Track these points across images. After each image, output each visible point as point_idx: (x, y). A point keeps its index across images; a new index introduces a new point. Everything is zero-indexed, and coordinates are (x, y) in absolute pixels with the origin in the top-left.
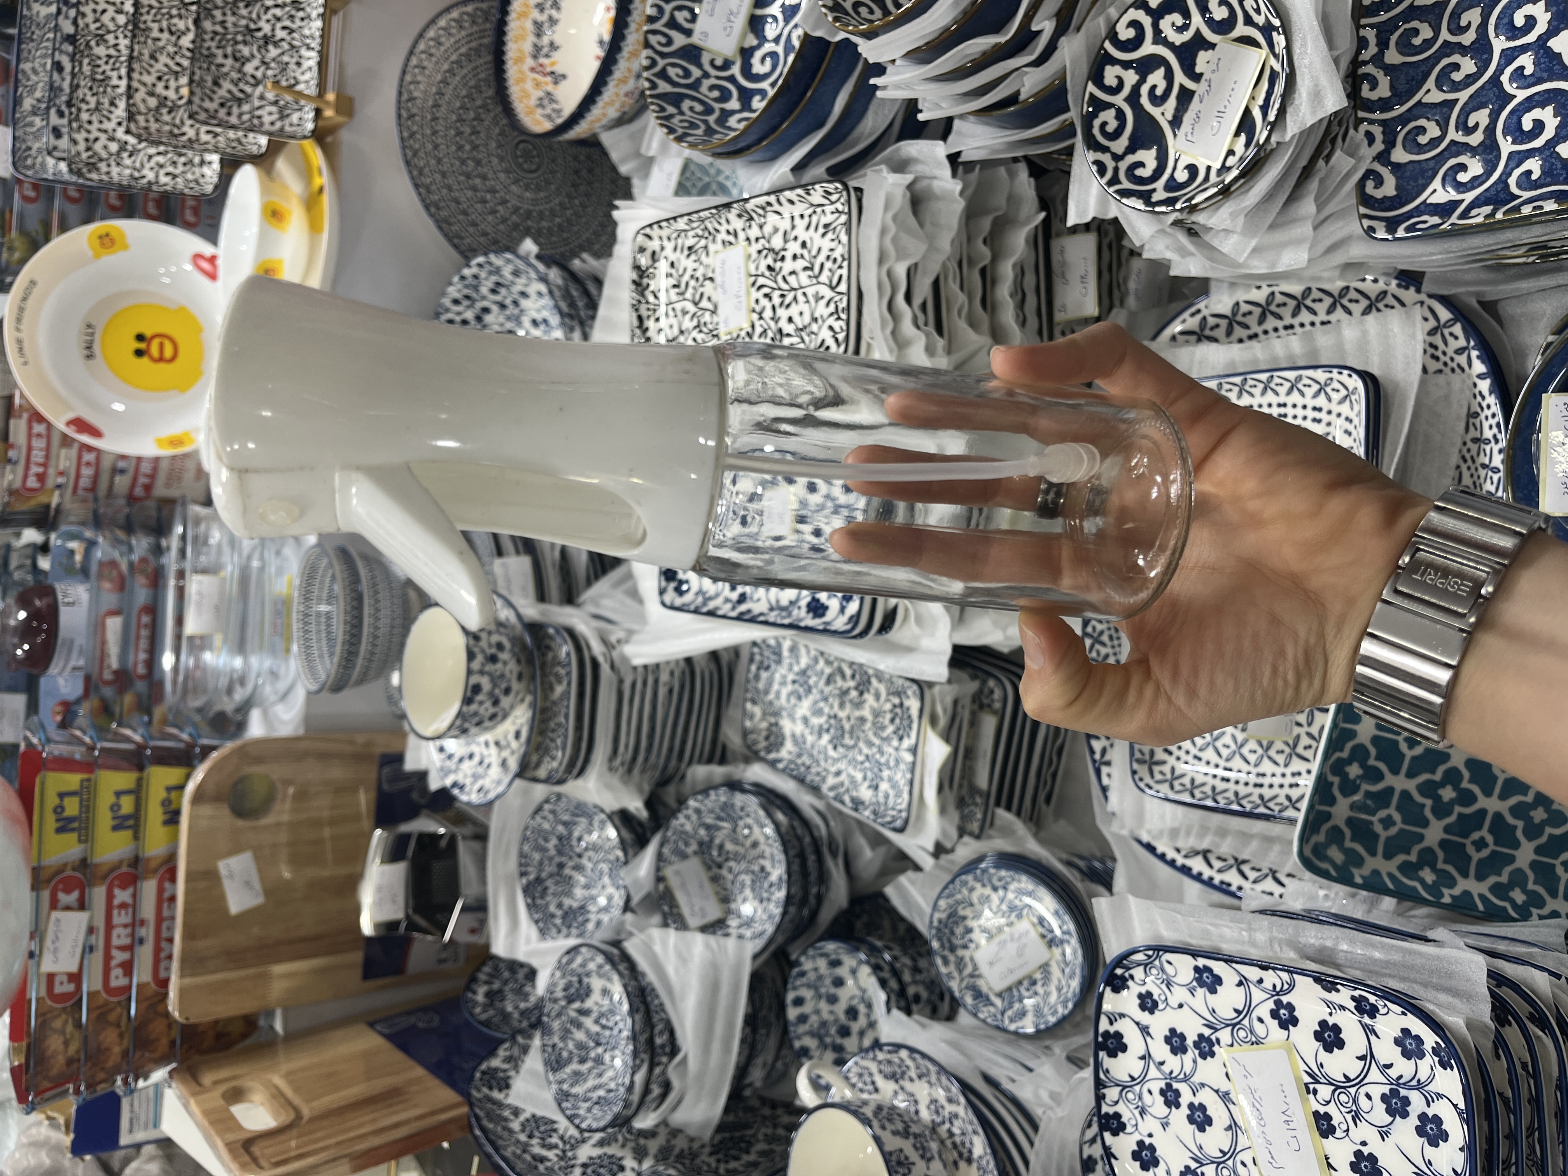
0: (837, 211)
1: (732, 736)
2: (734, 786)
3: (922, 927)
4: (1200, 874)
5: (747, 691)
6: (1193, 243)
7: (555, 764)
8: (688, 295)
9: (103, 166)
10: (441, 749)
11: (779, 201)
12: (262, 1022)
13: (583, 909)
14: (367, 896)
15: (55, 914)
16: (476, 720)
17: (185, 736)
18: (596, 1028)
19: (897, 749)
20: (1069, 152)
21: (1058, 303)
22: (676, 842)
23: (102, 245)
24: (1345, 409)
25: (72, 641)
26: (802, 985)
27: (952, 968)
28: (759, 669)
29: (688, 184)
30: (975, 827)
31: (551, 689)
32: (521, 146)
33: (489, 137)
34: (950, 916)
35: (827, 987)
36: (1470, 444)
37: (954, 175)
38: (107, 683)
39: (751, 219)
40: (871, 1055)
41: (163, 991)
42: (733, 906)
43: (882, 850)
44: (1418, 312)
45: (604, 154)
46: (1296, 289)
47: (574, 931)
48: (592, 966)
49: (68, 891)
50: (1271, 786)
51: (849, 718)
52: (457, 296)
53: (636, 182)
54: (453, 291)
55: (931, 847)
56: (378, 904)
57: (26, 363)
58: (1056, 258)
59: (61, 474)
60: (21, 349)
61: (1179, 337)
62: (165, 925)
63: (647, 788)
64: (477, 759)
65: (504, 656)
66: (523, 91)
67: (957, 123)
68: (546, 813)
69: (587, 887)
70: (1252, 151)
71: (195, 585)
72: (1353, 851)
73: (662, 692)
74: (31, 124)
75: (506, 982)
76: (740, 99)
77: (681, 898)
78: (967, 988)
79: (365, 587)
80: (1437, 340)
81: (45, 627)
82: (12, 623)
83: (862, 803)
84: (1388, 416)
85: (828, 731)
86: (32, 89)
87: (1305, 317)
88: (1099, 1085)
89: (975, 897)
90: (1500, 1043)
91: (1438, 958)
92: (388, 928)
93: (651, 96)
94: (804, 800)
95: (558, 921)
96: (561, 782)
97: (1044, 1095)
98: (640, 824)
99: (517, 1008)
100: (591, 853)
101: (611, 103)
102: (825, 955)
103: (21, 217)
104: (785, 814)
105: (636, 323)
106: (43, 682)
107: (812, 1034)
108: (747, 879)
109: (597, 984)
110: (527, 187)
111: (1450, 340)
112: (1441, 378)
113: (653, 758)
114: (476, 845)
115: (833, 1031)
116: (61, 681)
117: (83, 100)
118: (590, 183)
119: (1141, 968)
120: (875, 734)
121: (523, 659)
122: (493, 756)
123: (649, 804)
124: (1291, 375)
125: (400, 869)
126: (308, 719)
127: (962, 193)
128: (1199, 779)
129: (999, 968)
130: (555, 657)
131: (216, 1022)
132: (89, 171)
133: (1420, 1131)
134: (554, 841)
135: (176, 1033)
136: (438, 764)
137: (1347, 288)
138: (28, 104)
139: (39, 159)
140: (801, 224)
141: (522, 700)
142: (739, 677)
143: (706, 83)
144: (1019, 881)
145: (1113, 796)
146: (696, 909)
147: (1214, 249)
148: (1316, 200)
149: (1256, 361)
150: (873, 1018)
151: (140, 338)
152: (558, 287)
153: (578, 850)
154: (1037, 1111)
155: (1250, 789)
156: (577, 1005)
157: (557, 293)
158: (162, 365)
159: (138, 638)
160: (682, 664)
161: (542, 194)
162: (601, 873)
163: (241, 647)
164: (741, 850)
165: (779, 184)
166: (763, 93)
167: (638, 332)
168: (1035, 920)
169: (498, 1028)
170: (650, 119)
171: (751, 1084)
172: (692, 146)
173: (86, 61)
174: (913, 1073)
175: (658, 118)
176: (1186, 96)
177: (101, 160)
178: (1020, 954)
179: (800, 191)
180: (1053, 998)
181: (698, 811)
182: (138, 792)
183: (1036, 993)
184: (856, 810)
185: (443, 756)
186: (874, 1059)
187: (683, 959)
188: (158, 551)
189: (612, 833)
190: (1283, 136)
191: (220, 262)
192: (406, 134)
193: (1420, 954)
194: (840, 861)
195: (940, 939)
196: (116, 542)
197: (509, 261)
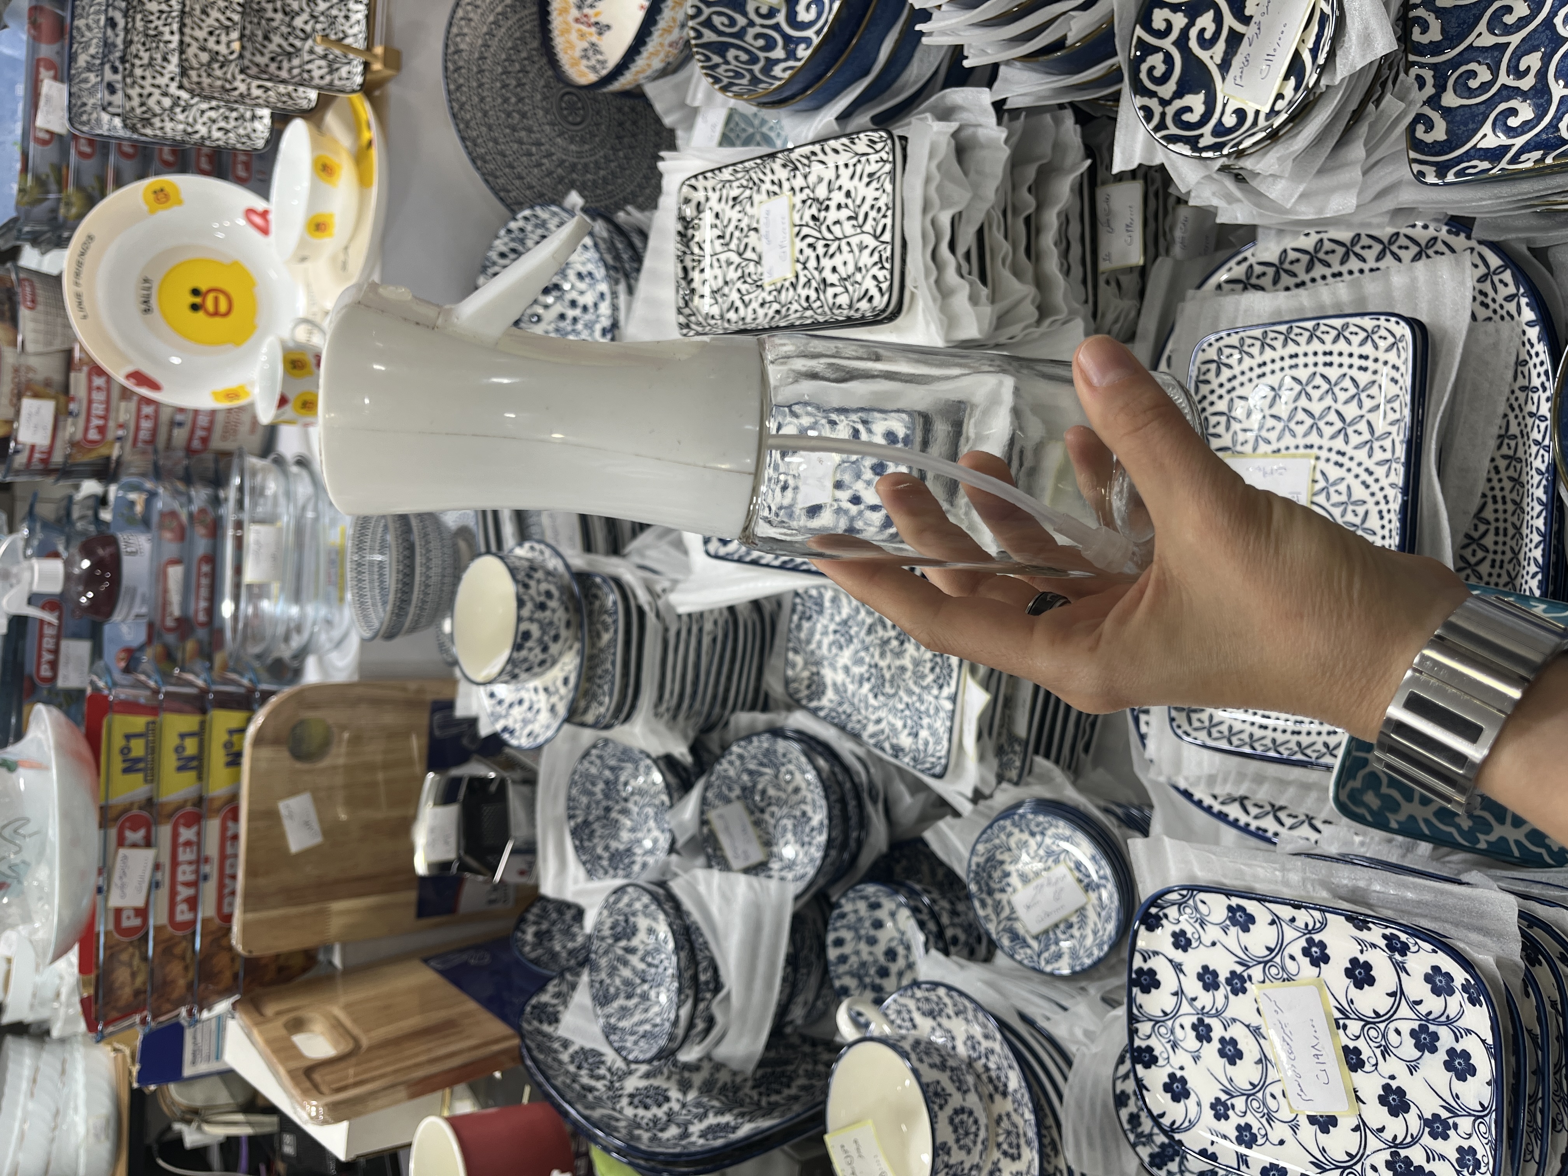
0: (882, 160)
1: (774, 685)
2: (777, 732)
3: (960, 870)
4: (1237, 820)
5: (789, 640)
6: (1241, 189)
7: (602, 710)
8: (733, 246)
9: (157, 121)
10: (492, 695)
11: (823, 151)
12: (321, 957)
13: (629, 851)
14: (421, 837)
15: (122, 852)
16: (525, 666)
17: (245, 682)
18: (641, 966)
19: (937, 697)
20: (1116, 97)
21: (1102, 253)
22: (719, 787)
23: (157, 200)
24: (1392, 357)
25: (134, 590)
26: (843, 927)
27: (990, 910)
28: (801, 619)
29: (732, 135)
30: (1014, 774)
31: (599, 636)
32: (566, 98)
33: (534, 90)
34: (988, 860)
35: (867, 929)
36: (1518, 393)
37: (999, 122)
38: (170, 630)
39: (796, 168)
40: (909, 993)
41: (226, 925)
42: (775, 849)
43: (922, 797)
44: (1467, 259)
45: (649, 105)
46: (1346, 236)
47: (621, 873)
48: (638, 906)
49: (134, 829)
50: (1309, 733)
51: (889, 667)
52: (504, 249)
53: (680, 133)
54: (500, 245)
55: (969, 793)
56: (431, 845)
57: (85, 317)
58: (1101, 206)
59: (121, 426)
60: (80, 303)
61: (1224, 286)
62: (228, 862)
63: (691, 734)
64: (526, 705)
65: (553, 604)
66: (568, 42)
67: (1002, 70)
68: (593, 758)
69: (633, 830)
70: (1301, 95)
71: (254, 534)
72: (1390, 796)
73: (706, 640)
74: (86, 81)
75: (554, 923)
76: (785, 47)
77: (724, 840)
78: (1004, 930)
79: (416, 537)
80: (1487, 287)
81: (108, 575)
82: (76, 571)
83: (902, 750)
84: (1435, 364)
85: (869, 679)
86: (86, 46)
87: (1354, 264)
88: (1132, 1019)
89: (1012, 842)
90: (1530, 981)
91: (1470, 898)
92: (441, 868)
93: (697, 46)
94: (845, 747)
95: (605, 863)
96: (608, 727)
97: (1079, 1033)
98: (685, 769)
99: (564, 947)
100: (637, 798)
101: (655, 54)
102: (865, 898)
103: (78, 172)
104: (826, 760)
105: (681, 274)
106: (107, 629)
107: (852, 974)
108: (789, 823)
109: (643, 923)
110: (572, 140)
111: (1500, 286)
112: (1490, 326)
113: (697, 705)
114: (525, 789)
115: (872, 971)
116: (124, 629)
117: (136, 56)
118: (634, 135)
119: (1176, 907)
120: (915, 683)
121: (571, 607)
122: (542, 701)
123: (694, 749)
124: (1338, 323)
125: (452, 811)
126: (362, 666)
127: (1007, 141)
128: (1238, 726)
129: (1037, 912)
130: (602, 606)
131: (278, 956)
132: (144, 127)
133: (1449, 1066)
134: (601, 786)
135: (239, 966)
136: (489, 710)
137: (1397, 234)
138: (82, 60)
139: (94, 116)
140: (845, 173)
141: (571, 648)
142: (782, 627)
143: (751, 32)
144: (1057, 827)
145: (1151, 743)
146: (740, 852)
147: (1261, 194)
148: (1365, 145)
149: (1302, 309)
150: (911, 959)
151: (195, 292)
152: (603, 239)
153: (624, 794)
154: (1071, 1048)
155: (1288, 736)
156: (623, 943)
157: (602, 246)
158: (217, 320)
159: (198, 586)
160: (726, 613)
161: (587, 147)
162: (647, 817)
163: (297, 597)
164: (783, 796)
165: (824, 134)
166: (808, 41)
167: (683, 283)
168: (1072, 865)
169: (546, 967)
170: (696, 68)
171: (792, 1022)
172: (738, 95)
173: (139, 17)
174: (950, 1010)
175: (703, 67)
176: (1235, 39)
177: (155, 115)
178: (1057, 898)
179: (844, 140)
180: (1089, 941)
181: (741, 757)
182: (201, 734)
183: (1072, 936)
184: (896, 757)
185: (493, 702)
186: (913, 996)
187: (727, 899)
188: (216, 502)
189: (657, 777)
190: (1332, 79)
191: (271, 217)
192: (452, 87)
193: (1451, 894)
194: (880, 806)
195: (978, 883)
196: (176, 493)
197: (555, 214)
